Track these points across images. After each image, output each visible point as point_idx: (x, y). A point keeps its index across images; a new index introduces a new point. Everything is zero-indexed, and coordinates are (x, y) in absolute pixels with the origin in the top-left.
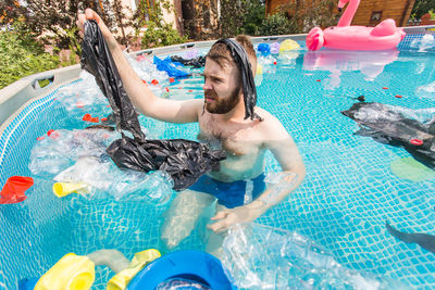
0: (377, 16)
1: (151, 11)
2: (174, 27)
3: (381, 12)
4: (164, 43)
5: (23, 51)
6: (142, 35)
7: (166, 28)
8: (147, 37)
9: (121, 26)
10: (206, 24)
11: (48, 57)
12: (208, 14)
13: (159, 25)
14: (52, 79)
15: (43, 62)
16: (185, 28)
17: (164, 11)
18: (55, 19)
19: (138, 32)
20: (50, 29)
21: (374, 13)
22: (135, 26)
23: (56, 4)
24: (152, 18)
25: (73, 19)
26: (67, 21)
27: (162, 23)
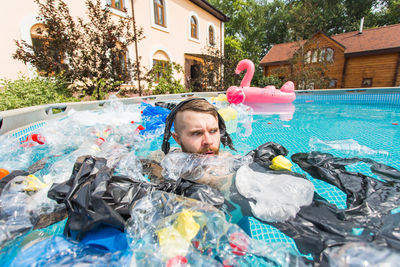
0: (368, 82)
1: (165, 71)
2: (182, 83)
3: (371, 79)
5: (56, 94)
6: (154, 89)
7: (175, 84)
8: (157, 89)
9: (140, 79)
10: (211, 82)
13: (169, 81)
14: (64, 109)
17: (174, 71)
18: (86, 73)
19: (150, 86)
20: (81, 79)
21: (364, 79)
22: (148, 80)
23: (91, 62)
24: (164, 76)
25: (100, 73)
26: (95, 74)
27: (172, 79)
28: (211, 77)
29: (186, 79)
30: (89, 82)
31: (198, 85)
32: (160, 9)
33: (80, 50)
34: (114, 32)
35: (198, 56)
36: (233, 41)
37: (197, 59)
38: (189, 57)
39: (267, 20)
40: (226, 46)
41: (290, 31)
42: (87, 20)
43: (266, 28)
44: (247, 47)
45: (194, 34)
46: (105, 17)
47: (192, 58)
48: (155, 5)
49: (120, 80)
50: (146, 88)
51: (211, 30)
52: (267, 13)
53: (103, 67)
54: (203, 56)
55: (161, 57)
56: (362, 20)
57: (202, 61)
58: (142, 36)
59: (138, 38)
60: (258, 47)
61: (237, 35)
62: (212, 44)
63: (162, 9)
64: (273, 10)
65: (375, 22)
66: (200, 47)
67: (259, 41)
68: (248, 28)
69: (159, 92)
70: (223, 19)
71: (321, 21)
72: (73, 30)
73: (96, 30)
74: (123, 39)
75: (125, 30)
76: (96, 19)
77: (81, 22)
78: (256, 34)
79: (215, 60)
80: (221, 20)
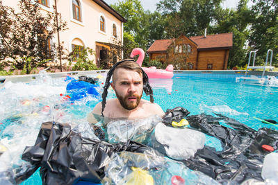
0: (210, 66)
1: (81, 53)
2: (94, 63)
3: (212, 64)
4: (87, 70)
6: (73, 66)
7: (89, 63)
8: (76, 66)
9: (60, 59)
10: (115, 62)
12: (116, 57)
13: (85, 61)
16: (101, 64)
17: (89, 53)
18: (17, 52)
19: (70, 64)
20: (11, 57)
21: (208, 64)
22: (69, 60)
23: (21, 44)
24: (81, 57)
25: (29, 52)
26: (25, 53)
27: (87, 60)
28: (115, 59)
29: (97, 60)
30: (19, 59)
31: (106, 64)
32: (77, 9)
33: (11, 33)
34: (42, 22)
35: (105, 44)
36: (129, 35)
37: (105, 46)
38: (98, 44)
39: (150, 24)
40: (124, 38)
41: (165, 32)
42: (18, 11)
43: (150, 29)
44: (138, 40)
45: (103, 28)
46: (35, 10)
47: (101, 45)
48: (74, 5)
49: (47, 58)
50: (67, 65)
51: (114, 27)
52: (150, 20)
53: (31, 48)
54: (110, 45)
55: (78, 43)
56: (206, 30)
57: (109, 48)
58: (65, 27)
59: (62, 28)
60: (145, 41)
61: (131, 32)
62: (116, 36)
63: (79, 8)
64: (154, 18)
65: (212, 31)
66: (107, 38)
67: (146, 37)
68: (138, 28)
69: (77, 68)
70: (122, 20)
71: (182, 27)
72: (5, 18)
73: (26, 19)
74: (50, 28)
75: (52, 22)
76: (26, 11)
77: (13, 11)
78: (144, 32)
79: (118, 48)
80: (122, 21)
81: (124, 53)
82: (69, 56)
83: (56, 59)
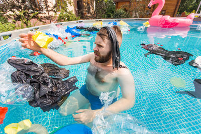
1: (62, 5)
2: (74, 13)
3: (165, 11)
4: (69, 20)
6: (58, 15)
7: (70, 13)
8: (60, 17)
9: (48, 11)
10: (89, 12)
11: (10, 24)
12: (90, 7)
13: (66, 11)
14: (10, 36)
15: (7, 27)
16: (79, 13)
17: (69, 5)
18: (14, 6)
19: (56, 14)
20: (11, 11)
22: (54, 11)
24: (63, 8)
25: (23, 6)
26: (20, 7)
27: (68, 10)
28: (89, 9)
29: (75, 10)
30: (18, 13)
31: (82, 14)
53: (23, 2)
81: (96, 3)
82: (54, 8)
83: (45, 11)
